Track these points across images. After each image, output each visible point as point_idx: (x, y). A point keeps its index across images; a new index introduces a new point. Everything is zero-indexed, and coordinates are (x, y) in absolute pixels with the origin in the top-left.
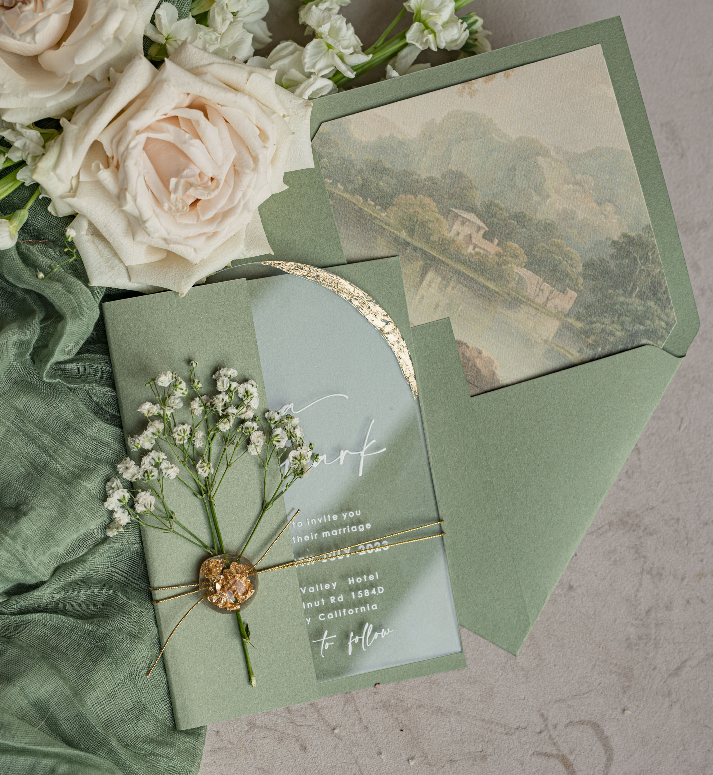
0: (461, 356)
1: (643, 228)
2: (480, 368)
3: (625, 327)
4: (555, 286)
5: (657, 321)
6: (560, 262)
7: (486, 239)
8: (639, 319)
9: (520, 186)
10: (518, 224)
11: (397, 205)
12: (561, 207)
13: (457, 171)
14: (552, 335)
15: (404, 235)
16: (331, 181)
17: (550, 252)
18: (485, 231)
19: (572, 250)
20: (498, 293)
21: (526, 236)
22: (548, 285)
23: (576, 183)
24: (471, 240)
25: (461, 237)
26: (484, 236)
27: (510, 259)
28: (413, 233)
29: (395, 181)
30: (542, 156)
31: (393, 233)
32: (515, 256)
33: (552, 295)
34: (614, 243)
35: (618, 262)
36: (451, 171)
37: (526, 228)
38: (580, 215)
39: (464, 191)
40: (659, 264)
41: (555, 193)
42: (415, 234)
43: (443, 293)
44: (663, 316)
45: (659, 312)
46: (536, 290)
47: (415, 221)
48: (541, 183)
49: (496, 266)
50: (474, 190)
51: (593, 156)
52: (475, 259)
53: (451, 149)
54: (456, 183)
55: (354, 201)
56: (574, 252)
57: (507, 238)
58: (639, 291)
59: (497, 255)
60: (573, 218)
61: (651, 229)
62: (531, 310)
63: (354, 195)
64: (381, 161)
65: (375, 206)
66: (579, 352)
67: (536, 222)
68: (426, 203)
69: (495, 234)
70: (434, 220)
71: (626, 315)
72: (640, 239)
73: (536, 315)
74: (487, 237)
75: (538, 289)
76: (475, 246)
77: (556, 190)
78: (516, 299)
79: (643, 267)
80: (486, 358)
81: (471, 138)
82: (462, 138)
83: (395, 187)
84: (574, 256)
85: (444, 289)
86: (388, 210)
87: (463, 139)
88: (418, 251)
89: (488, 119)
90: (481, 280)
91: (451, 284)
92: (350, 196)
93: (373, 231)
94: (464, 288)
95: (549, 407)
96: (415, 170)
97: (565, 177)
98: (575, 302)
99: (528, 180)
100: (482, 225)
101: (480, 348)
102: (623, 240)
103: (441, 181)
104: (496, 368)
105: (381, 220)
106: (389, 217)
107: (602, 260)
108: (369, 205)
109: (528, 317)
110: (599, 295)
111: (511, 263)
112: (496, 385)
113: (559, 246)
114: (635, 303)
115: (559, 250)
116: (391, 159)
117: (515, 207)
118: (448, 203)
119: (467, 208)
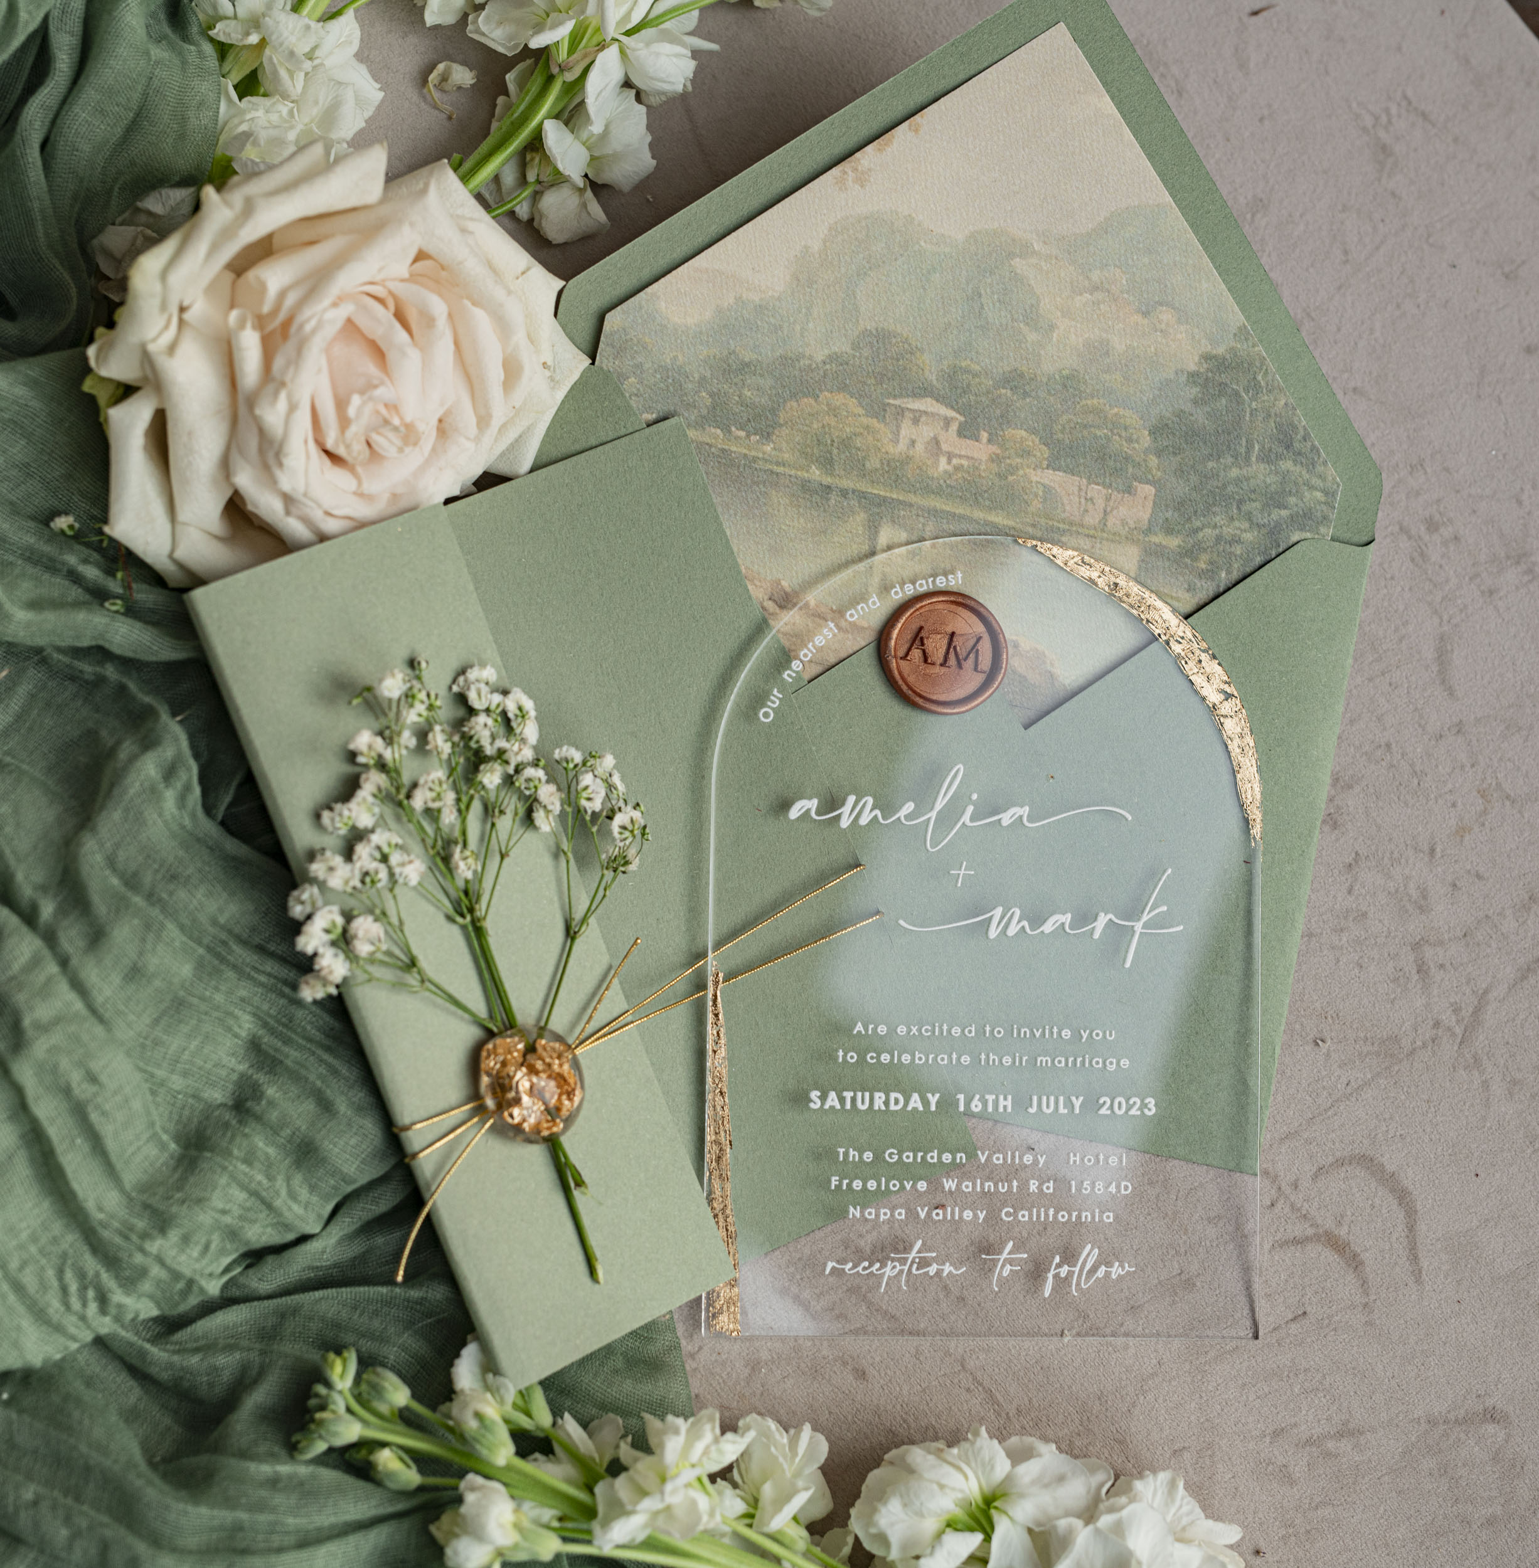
1: (1236, 335)
2: (1024, 673)
3: (1254, 521)
4: (1111, 484)
5: (1307, 494)
6: (1109, 439)
7: (965, 437)
8: (1274, 499)
9: (997, 322)
10: (1014, 393)
11: (787, 422)
12: (1081, 339)
13: (877, 329)
15: (816, 473)
17: (1085, 426)
18: (961, 423)
19: (1122, 412)
21: (1035, 410)
22: (1100, 487)
23: (1096, 289)
24: (939, 447)
25: (920, 447)
26: (961, 434)
27: (1019, 460)
28: (832, 466)
29: (770, 381)
30: (1021, 257)
32: (1026, 453)
33: (1112, 503)
34: (1193, 376)
35: (1208, 409)
36: (866, 333)
37: (1030, 396)
38: (1119, 344)
39: (902, 362)
41: (1063, 317)
42: (836, 467)
44: (1316, 482)
45: (1306, 476)
46: (1080, 503)
47: (829, 442)
48: (1032, 305)
49: (996, 480)
50: (918, 354)
51: (1110, 229)
52: (957, 480)
53: (854, 292)
54: (882, 350)
56: (1127, 413)
57: (1002, 424)
58: (1260, 450)
59: (993, 461)
60: (1107, 353)
61: (1249, 332)
63: (704, 429)
64: (734, 351)
65: (748, 436)
67: (1045, 380)
68: (838, 404)
69: (979, 424)
70: (862, 430)
71: (1249, 499)
72: (1236, 355)
74: (968, 433)
75: (1083, 501)
76: (951, 457)
77: (1062, 312)
79: (1254, 405)
80: (1028, 651)
81: (884, 262)
82: (868, 266)
83: (774, 392)
84: (1129, 422)
86: (775, 437)
87: (871, 268)
89: (906, 217)
90: (978, 514)
92: (698, 433)
96: (801, 350)
97: (1071, 283)
98: (1155, 502)
99: (1010, 308)
100: (951, 413)
102: (1205, 366)
103: (855, 356)
104: (1052, 664)
105: (767, 460)
106: (780, 450)
107: (1179, 414)
108: (737, 437)
110: (1194, 478)
111: (1023, 468)
112: (1062, 694)
113: (1098, 412)
114: (1259, 472)
115: (1100, 418)
116: (751, 343)
117: (1001, 364)
118: (879, 391)
119: (916, 391)
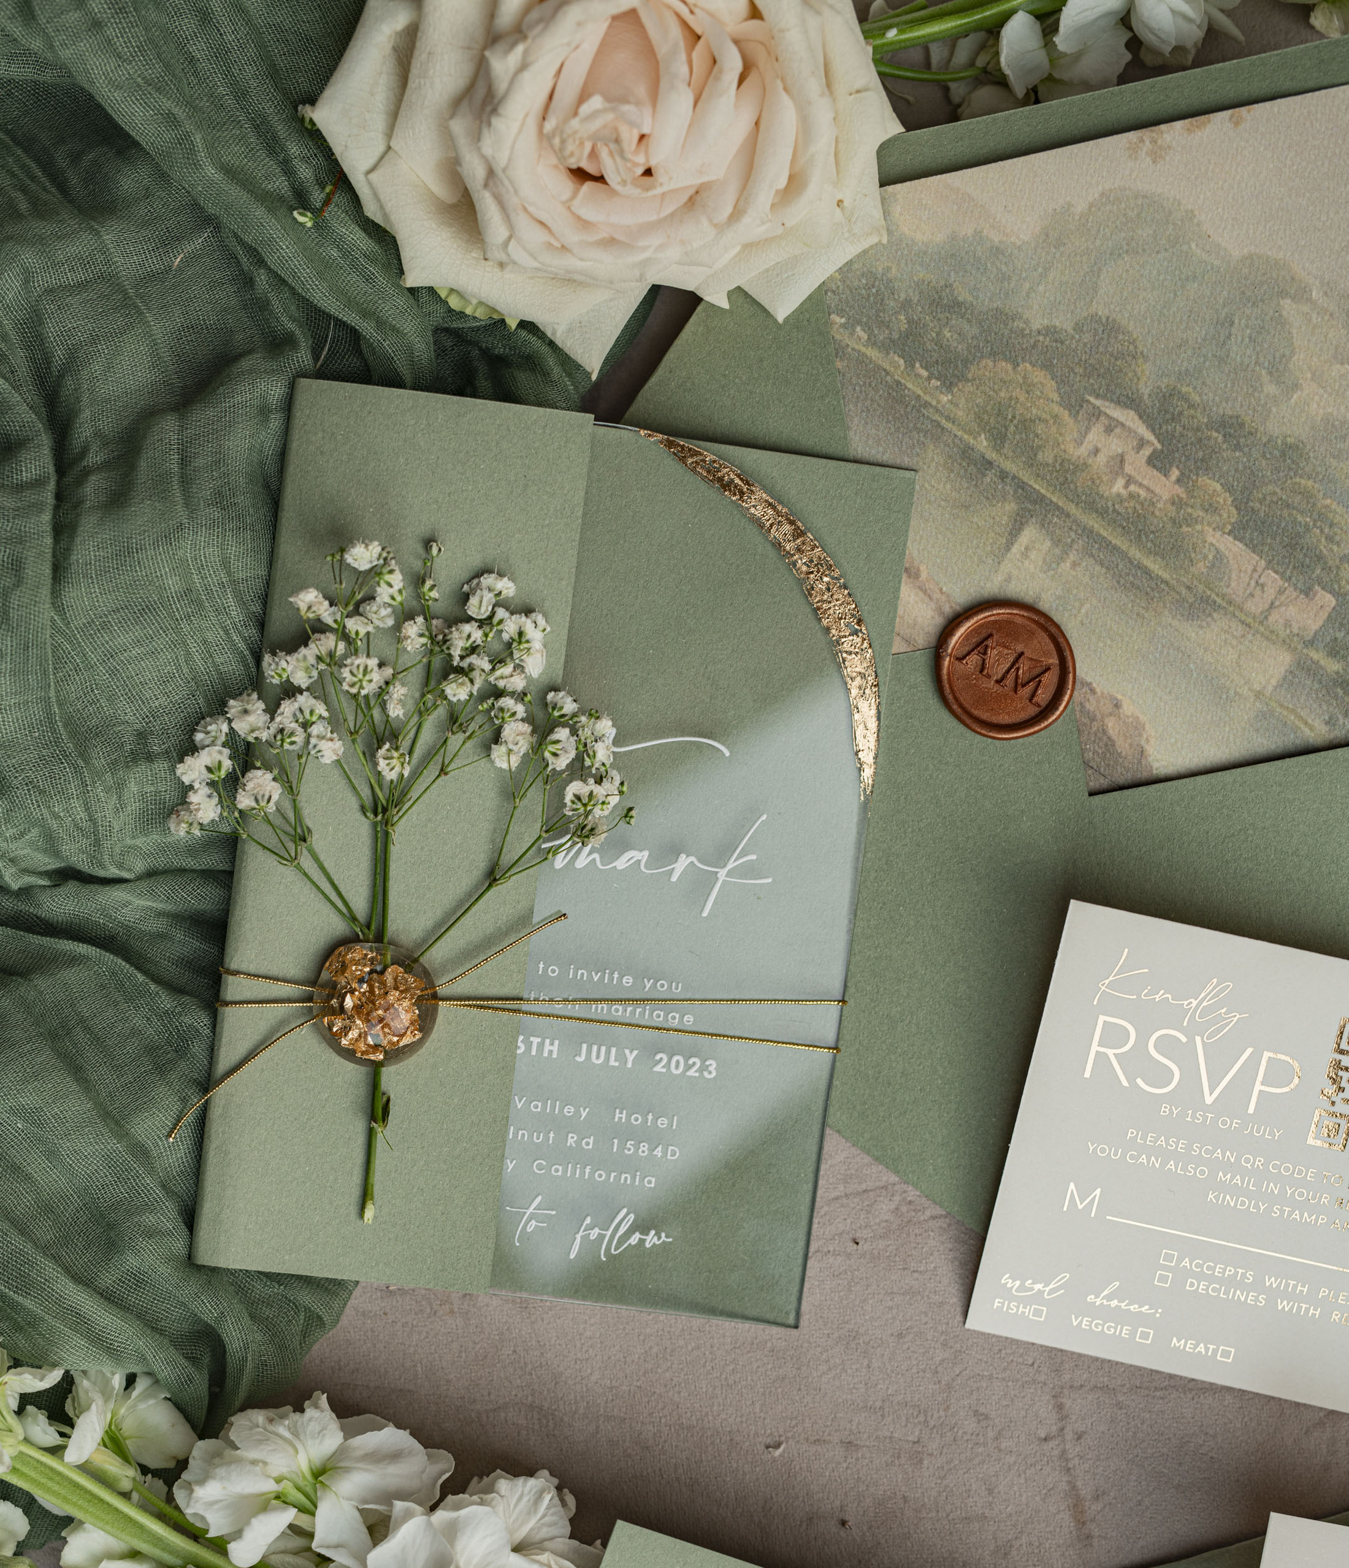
0: (1078, 709)
2: (1115, 738)
4: (1290, 578)
6: (1307, 529)
7: (1154, 466)
9: (1238, 359)
10: (1224, 442)
11: (975, 379)
12: (1321, 411)
13: (1108, 318)
14: (1274, 682)
15: (982, 444)
16: (843, 320)
17: (1288, 506)
18: (1155, 451)
19: (1334, 506)
20: (1167, 583)
21: (1241, 467)
22: (1276, 576)
24: (1122, 467)
25: (1101, 459)
26: (1151, 461)
27: (1201, 513)
28: (1002, 443)
29: (975, 331)
30: (1293, 299)
31: (960, 439)
32: (1212, 508)
33: (1283, 598)
36: (1094, 318)
37: (1241, 450)
39: (1119, 362)
41: (1312, 380)
42: (1006, 445)
43: (1052, 572)
46: (1248, 585)
47: (1010, 417)
48: (1284, 356)
49: (1169, 526)
50: (1140, 361)
52: (1127, 508)
53: (1100, 270)
54: (1104, 342)
55: (887, 366)
56: (1340, 509)
57: (1198, 468)
59: (1173, 503)
62: (1233, 625)
63: (888, 354)
64: (951, 285)
65: (929, 379)
66: (1327, 723)
67: (1264, 440)
68: (1035, 381)
69: (1174, 459)
70: (1049, 417)
73: (1243, 636)
74: (1159, 464)
75: (1253, 583)
76: (1130, 481)
77: (1313, 375)
78: (1205, 600)
80: (1128, 717)
81: (1144, 250)
82: (1125, 248)
83: (975, 343)
84: (1337, 519)
85: (1054, 565)
86: (955, 390)
87: (1127, 251)
88: (1008, 481)
89: (1186, 211)
90: (1135, 553)
91: (1071, 556)
92: (880, 355)
93: (919, 431)
94: (1098, 568)
95: (1250, 832)
96: (1020, 310)
97: (1337, 348)
98: (1329, 616)
99: (1258, 349)
100: (1149, 436)
101: (1119, 697)
103: (1073, 338)
104: (1148, 741)
105: (937, 410)
106: (956, 405)
108: (918, 376)
109: (1226, 641)
111: (1202, 523)
112: (1144, 775)
113: (1307, 495)
115: (1308, 503)
116: (972, 283)
117: (1224, 404)
118: (1083, 384)
119: (1122, 398)
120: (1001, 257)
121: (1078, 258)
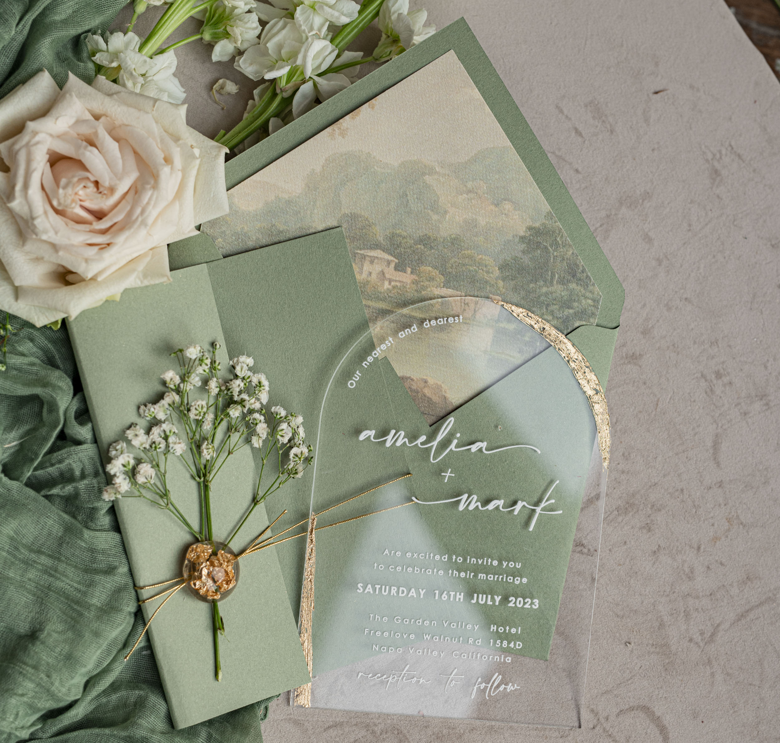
0: (409, 390)
1: (545, 216)
2: (430, 396)
3: (555, 315)
5: (583, 301)
6: (477, 272)
7: (399, 270)
8: (567, 304)
9: (416, 209)
10: (425, 247)
12: (461, 219)
13: (351, 213)
14: (489, 344)
17: (464, 265)
18: (396, 264)
19: (484, 257)
21: (437, 256)
22: (472, 298)
23: (469, 191)
24: (384, 276)
25: (374, 276)
26: (396, 269)
27: (428, 283)
30: (429, 175)
32: (432, 279)
33: (478, 306)
34: (522, 238)
35: (531, 256)
36: (345, 215)
37: (434, 249)
38: (482, 222)
39: (364, 231)
40: (570, 246)
41: (452, 206)
44: (588, 294)
45: (583, 291)
46: (461, 306)
48: (435, 201)
49: (415, 293)
50: (373, 227)
51: (477, 160)
52: (394, 293)
53: (339, 193)
54: (354, 225)
56: (487, 258)
57: (418, 264)
58: (559, 278)
59: (414, 283)
60: (476, 226)
61: (552, 215)
64: (274, 225)
66: (519, 352)
67: (442, 240)
69: (406, 264)
71: (553, 304)
72: (545, 227)
73: (468, 329)
74: (400, 269)
75: (463, 304)
76: (390, 281)
77: (452, 204)
79: (555, 253)
80: (433, 385)
81: (355, 178)
82: (346, 180)
84: (487, 262)
87: (348, 181)
89: (367, 154)
94: (392, 324)
96: (310, 224)
97: (456, 189)
99: (423, 202)
100: (391, 258)
101: (425, 378)
102: (529, 233)
104: (445, 392)
107: (515, 259)
109: (461, 334)
110: (523, 293)
111: (430, 287)
112: (450, 408)
113: (470, 257)
114: (558, 290)
115: (472, 260)
116: (284, 221)
117: (418, 232)
118: (352, 246)
119: (372, 246)
120: (292, 204)
121: (327, 192)
